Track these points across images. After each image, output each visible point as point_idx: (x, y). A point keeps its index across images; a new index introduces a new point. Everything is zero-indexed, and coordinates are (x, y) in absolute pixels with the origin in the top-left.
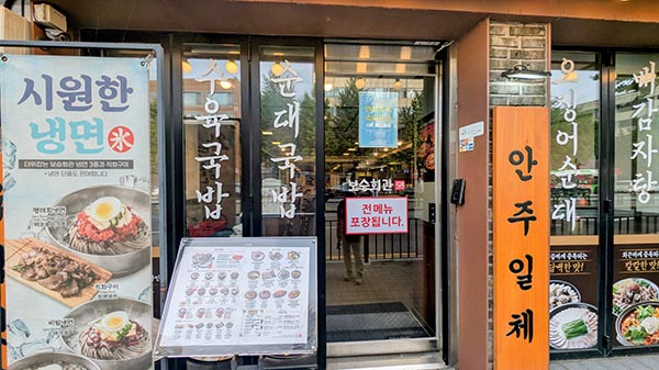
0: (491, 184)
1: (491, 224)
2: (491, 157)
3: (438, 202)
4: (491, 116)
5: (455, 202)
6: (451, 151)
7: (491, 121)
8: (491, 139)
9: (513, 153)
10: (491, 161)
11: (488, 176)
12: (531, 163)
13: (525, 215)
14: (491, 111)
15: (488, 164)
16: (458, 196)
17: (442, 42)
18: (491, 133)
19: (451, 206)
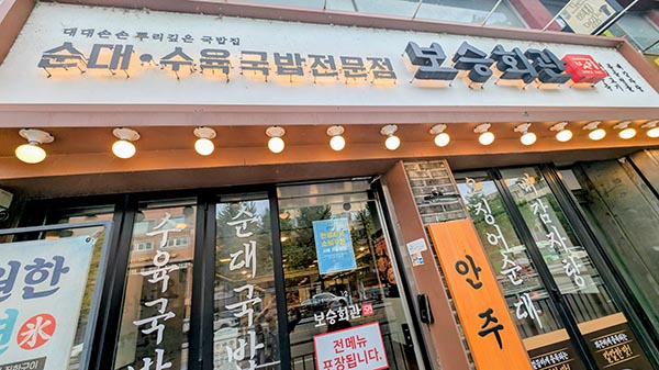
0: (450, 297)
1: (465, 342)
2: (441, 269)
3: (409, 321)
4: (428, 233)
5: (425, 321)
6: (406, 266)
7: (429, 237)
8: (435, 253)
9: (458, 264)
10: (442, 273)
11: (445, 289)
12: (476, 271)
13: (492, 325)
14: (427, 229)
15: (441, 278)
16: (425, 314)
17: (374, 176)
18: (433, 247)
19: (423, 326)
